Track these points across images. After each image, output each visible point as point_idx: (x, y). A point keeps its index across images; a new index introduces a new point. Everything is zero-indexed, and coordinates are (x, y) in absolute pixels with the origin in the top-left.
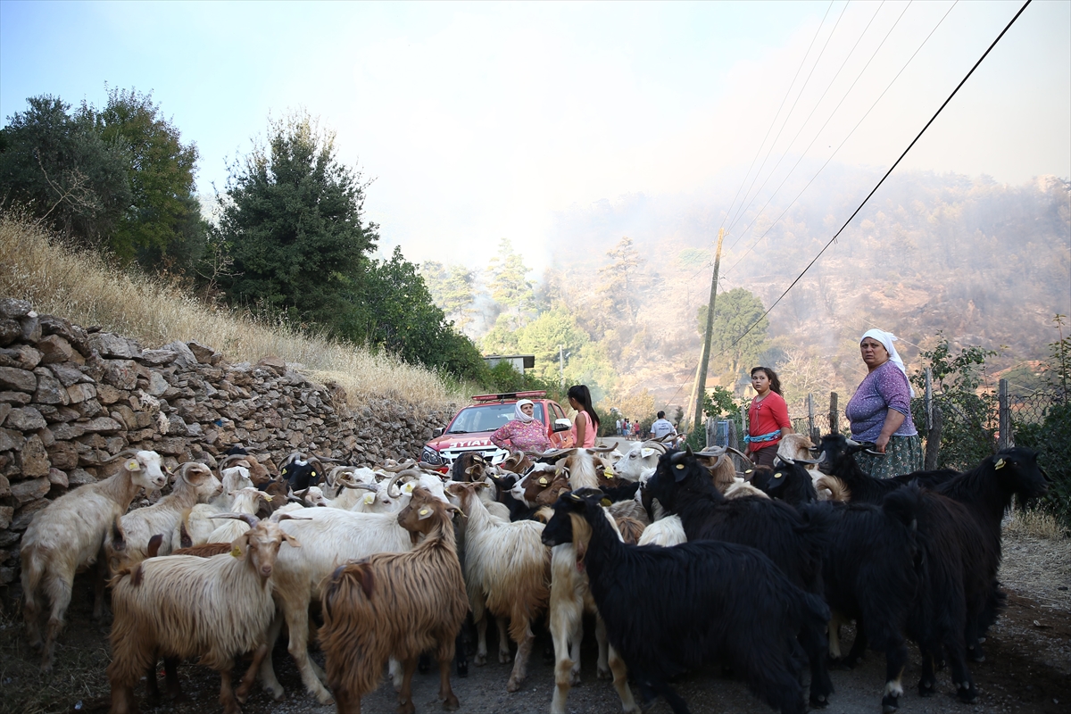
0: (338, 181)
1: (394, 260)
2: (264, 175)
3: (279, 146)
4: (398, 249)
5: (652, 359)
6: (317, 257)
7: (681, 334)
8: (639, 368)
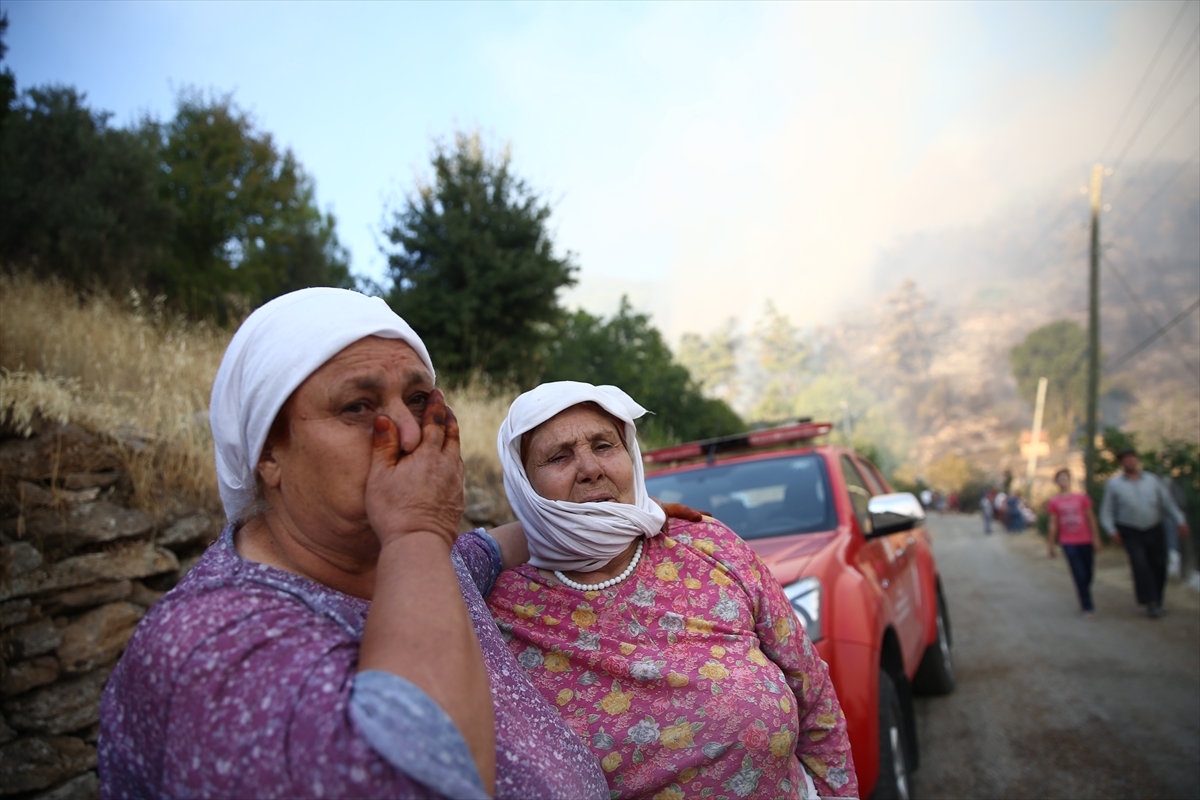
0: (521, 203)
1: (622, 312)
2: (429, 208)
3: (441, 165)
4: (624, 299)
5: (955, 417)
6: (497, 300)
7: (986, 385)
8: (941, 428)
